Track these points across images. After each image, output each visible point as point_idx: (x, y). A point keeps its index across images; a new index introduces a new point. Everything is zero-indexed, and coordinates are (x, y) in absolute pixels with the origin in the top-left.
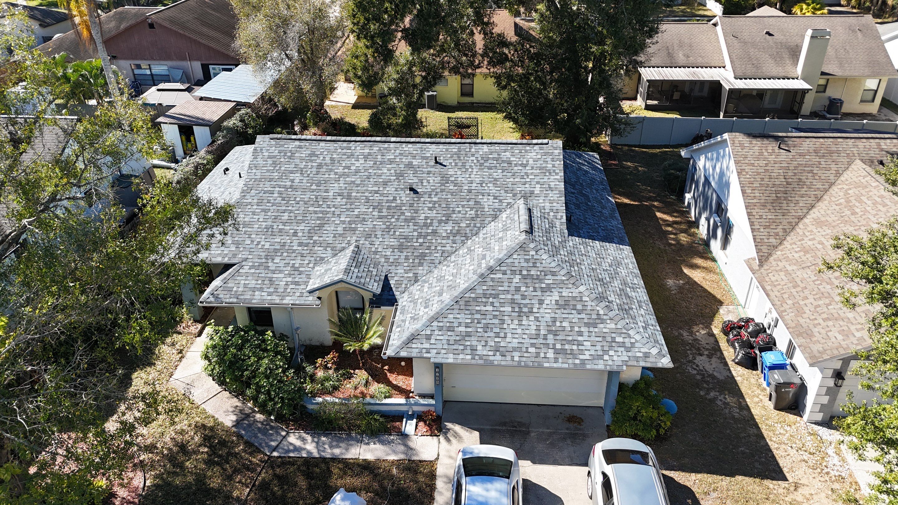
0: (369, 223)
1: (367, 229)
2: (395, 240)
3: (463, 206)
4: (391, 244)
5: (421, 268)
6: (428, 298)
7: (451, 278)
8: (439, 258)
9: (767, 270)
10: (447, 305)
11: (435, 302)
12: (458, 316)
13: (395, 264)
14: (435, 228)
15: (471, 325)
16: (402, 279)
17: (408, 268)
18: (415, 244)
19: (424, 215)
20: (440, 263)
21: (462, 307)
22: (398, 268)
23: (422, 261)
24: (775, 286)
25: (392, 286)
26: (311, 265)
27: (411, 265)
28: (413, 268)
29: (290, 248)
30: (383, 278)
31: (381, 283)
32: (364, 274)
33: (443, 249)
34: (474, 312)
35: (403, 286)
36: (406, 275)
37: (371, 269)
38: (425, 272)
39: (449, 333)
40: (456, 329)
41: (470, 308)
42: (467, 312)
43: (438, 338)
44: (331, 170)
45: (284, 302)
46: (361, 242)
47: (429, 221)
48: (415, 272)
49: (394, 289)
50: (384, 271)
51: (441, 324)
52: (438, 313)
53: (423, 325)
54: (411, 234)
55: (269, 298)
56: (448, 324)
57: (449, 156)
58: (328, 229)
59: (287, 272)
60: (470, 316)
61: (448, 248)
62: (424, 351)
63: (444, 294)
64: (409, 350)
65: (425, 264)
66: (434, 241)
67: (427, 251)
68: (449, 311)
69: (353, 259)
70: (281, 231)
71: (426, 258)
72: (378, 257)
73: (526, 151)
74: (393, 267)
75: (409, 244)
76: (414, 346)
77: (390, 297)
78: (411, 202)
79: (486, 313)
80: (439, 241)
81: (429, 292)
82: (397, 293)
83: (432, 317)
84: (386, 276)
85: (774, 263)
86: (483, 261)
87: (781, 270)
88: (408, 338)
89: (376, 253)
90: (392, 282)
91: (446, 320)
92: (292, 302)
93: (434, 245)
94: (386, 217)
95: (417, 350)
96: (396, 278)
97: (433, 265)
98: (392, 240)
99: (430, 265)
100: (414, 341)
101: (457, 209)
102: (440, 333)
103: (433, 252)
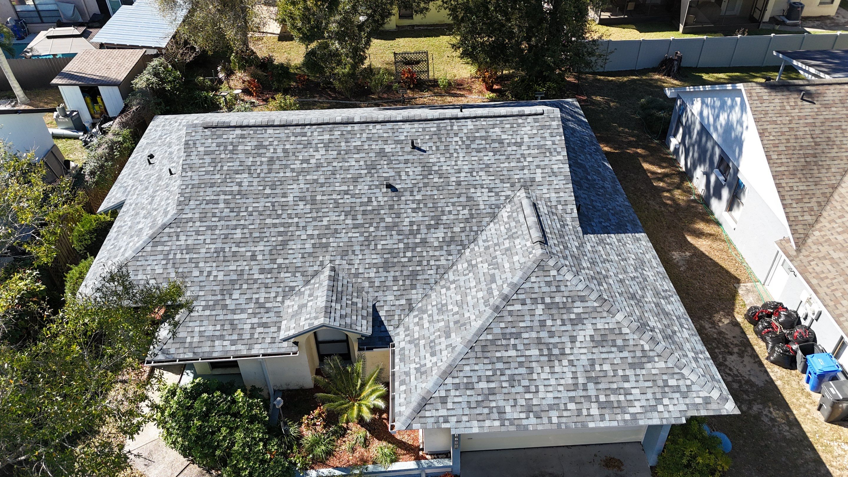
0: (343, 235)
1: (341, 244)
2: (378, 256)
3: (453, 204)
4: (374, 261)
5: (414, 292)
6: (432, 338)
7: (456, 309)
8: (434, 276)
9: (807, 256)
10: (460, 354)
11: (443, 346)
12: (476, 367)
13: (382, 289)
14: (423, 236)
15: (493, 378)
16: (393, 308)
17: (399, 293)
18: (403, 260)
19: (407, 220)
20: (436, 282)
21: (479, 355)
22: (387, 293)
23: (414, 282)
24: (822, 279)
25: (383, 318)
26: (279, 299)
27: (402, 288)
28: (404, 293)
29: (250, 277)
30: (371, 310)
31: (370, 319)
32: (349, 310)
33: (438, 263)
34: (495, 360)
35: (396, 317)
36: (397, 303)
37: (355, 300)
38: (420, 296)
39: (469, 392)
40: (476, 386)
41: (489, 355)
42: (486, 361)
43: (456, 400)
44: (286, 166)
45: (253, 352)
46: (337, 262)
47: (415, 227)
48: (408, 297)
49: (386, 323)
50: (371, 299)
51: (457, 381)
52: (450, 365)
53: (435, 384)
54: (396, 246)
55: (233, 348)
56: (465, 380)
57: (427, 137)
58: (294, 247)
59: (250, 311)
60: (490, 367)
61: (443, 262)
62: (441, 420)
63: (453, 335)
64: (423, 420)
65: (418, 286)
66: (425, 254)
67: (418, 268)
68: (464, 362)
69: (332, 289)
70: (235, 254)
71: (419, 277)
72: (360, 280)
73: (519, 125)
74: (381, 293)
75: (396, 260)
76: (428, 414)
77: (382, 335)
78: (390, 203)
79: (510, 360)
80: (431, 253)
81: (432, 330)
82: (390, 328)
83: (444, 372)
84: (374, 306)
85: (814, 247)
86: (494, 286)
87: (825, 258)
88: (419, 404)
89: (357, 275)
90: (382, 313)
91: (461, 374)
92: (262, 352)
93: (427, 258)
94: (362, 225)
95: (432, 420)
96: (386, 308)
97: (428, 286)
98: (374, 256)
99: (425, 286)
100: (427, 407)
101: (447, 209)
102: (457, 393)
103: (426, 268)
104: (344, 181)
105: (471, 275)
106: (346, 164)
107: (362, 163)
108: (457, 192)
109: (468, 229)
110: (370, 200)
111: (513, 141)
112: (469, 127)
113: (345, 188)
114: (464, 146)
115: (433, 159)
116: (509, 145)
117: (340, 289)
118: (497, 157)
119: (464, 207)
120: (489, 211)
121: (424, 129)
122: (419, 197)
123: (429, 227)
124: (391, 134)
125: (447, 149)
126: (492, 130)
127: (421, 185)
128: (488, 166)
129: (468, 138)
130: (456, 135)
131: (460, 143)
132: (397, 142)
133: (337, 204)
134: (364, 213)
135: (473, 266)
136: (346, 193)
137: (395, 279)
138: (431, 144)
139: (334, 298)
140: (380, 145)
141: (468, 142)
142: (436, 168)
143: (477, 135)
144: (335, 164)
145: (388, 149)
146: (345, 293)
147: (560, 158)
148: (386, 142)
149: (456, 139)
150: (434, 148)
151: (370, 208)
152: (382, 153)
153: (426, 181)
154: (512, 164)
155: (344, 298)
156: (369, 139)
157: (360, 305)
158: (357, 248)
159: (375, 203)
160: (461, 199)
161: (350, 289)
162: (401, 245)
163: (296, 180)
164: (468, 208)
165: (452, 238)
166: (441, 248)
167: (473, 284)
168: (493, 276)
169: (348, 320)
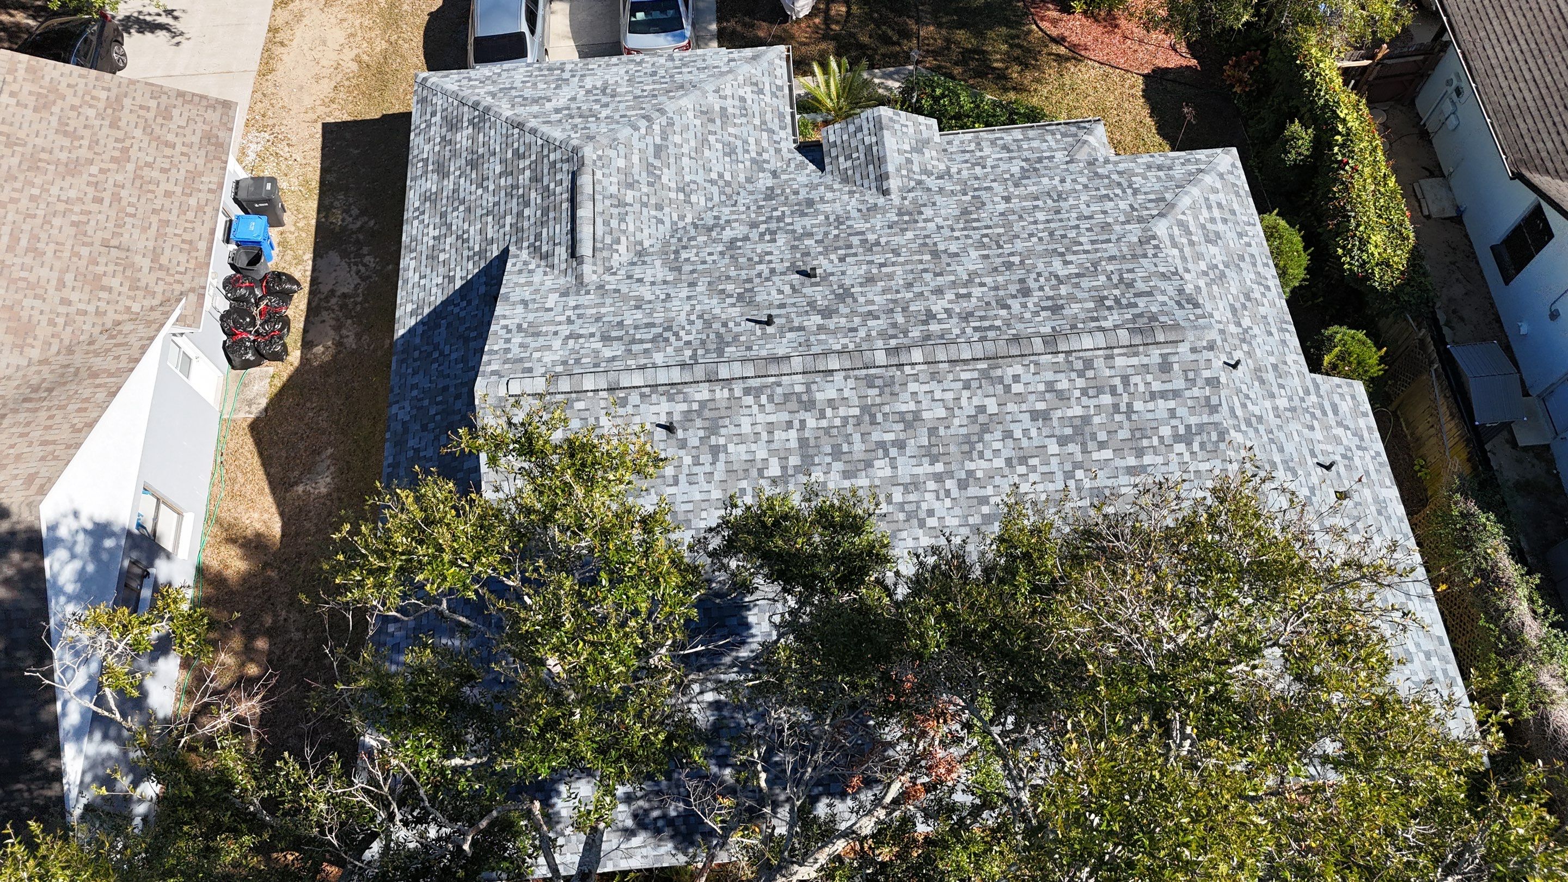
11: (730, 101)
12: (692, 78)
13: (814, 185)
14: (754, 231)
16: (797, 172)
17: (790, 183)
18: (785, 209)
19: (779, 244)
22: (807, 182)
25: (810, 164)
27: (786, 187)
28: (783, 184)
30: (827, 160)
32: (854, 143)
35: (792, 166)
36: (792, 176)
37: (849, 163)
57: (743, 338)
69: (880, 161)
73: (565, 363)
89: (851, 192)
90: (812, 167)
96: (807, 171)
104: (891, 276)
105: (687, 179)
106: (889, 297)
107: (862, 300)
108: (695, 275)
109: (685, 240)
110: (842, 259)
111: (581, 340)
112: (662, 354)
113: (884, 270)
114: (675, 329)
115: (735, 312)
116: (592, 335)
117: (871, 167)
118: (619, 319)
119: (687, 260)
120: (646, 259)
121: (749, 348)
122: (763, 267)
123: (746, 238)
124: (812, 338)
125: (708, 324)
126: (619, 353)
127: (757, 280)
128: (638, 307)
129: (667, 340)
130: (688, 343)
131: (682, 333)
132: (801, 328)
133: (896, 252)
134: (850, 246)
135: (683, 190)
136: (882, 265)
137: (796, 193)
138: (736, 329)
139: (875, 149)
140: (831, 323)
141: (666, 335)
142: (728, 301)
143: (649, 346)
144: (910, 295)
145: (818, 319)
146: (863, 166)
147: (503, 322)
148: (821, 328)
149: (686, 338)
150: (731, 324)
151: (840, 252)
152: (827, 313)
153: (748, 286)
154: (594, 311)
155: (862, 156)
156: (855, 330)
157: (841, 159)
158: (854, 214)
159: (833, 257)
160: (691, 268)
161: (858, 176)
162: (788, 220)
163: (972, 275)
164: (682, 259)
165: (710, 230)
166: (728, 222)
167: (685, 160)
168: (657, 155)
169: (852, 128)
